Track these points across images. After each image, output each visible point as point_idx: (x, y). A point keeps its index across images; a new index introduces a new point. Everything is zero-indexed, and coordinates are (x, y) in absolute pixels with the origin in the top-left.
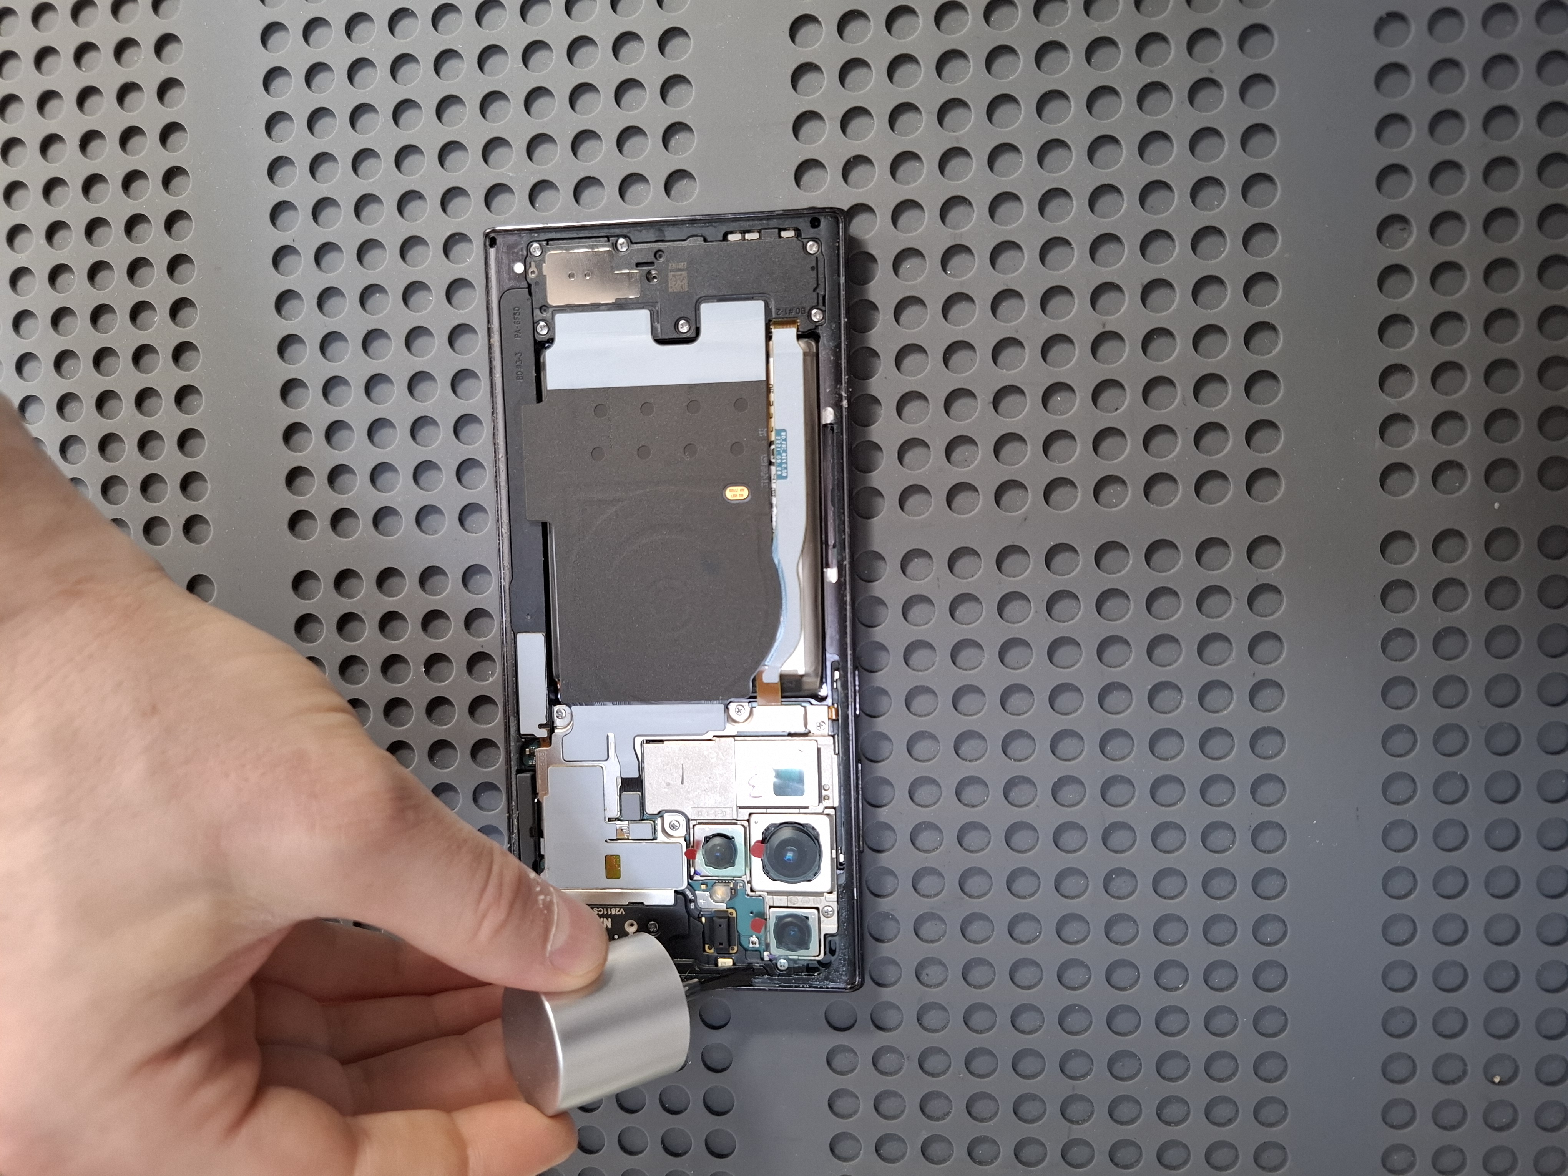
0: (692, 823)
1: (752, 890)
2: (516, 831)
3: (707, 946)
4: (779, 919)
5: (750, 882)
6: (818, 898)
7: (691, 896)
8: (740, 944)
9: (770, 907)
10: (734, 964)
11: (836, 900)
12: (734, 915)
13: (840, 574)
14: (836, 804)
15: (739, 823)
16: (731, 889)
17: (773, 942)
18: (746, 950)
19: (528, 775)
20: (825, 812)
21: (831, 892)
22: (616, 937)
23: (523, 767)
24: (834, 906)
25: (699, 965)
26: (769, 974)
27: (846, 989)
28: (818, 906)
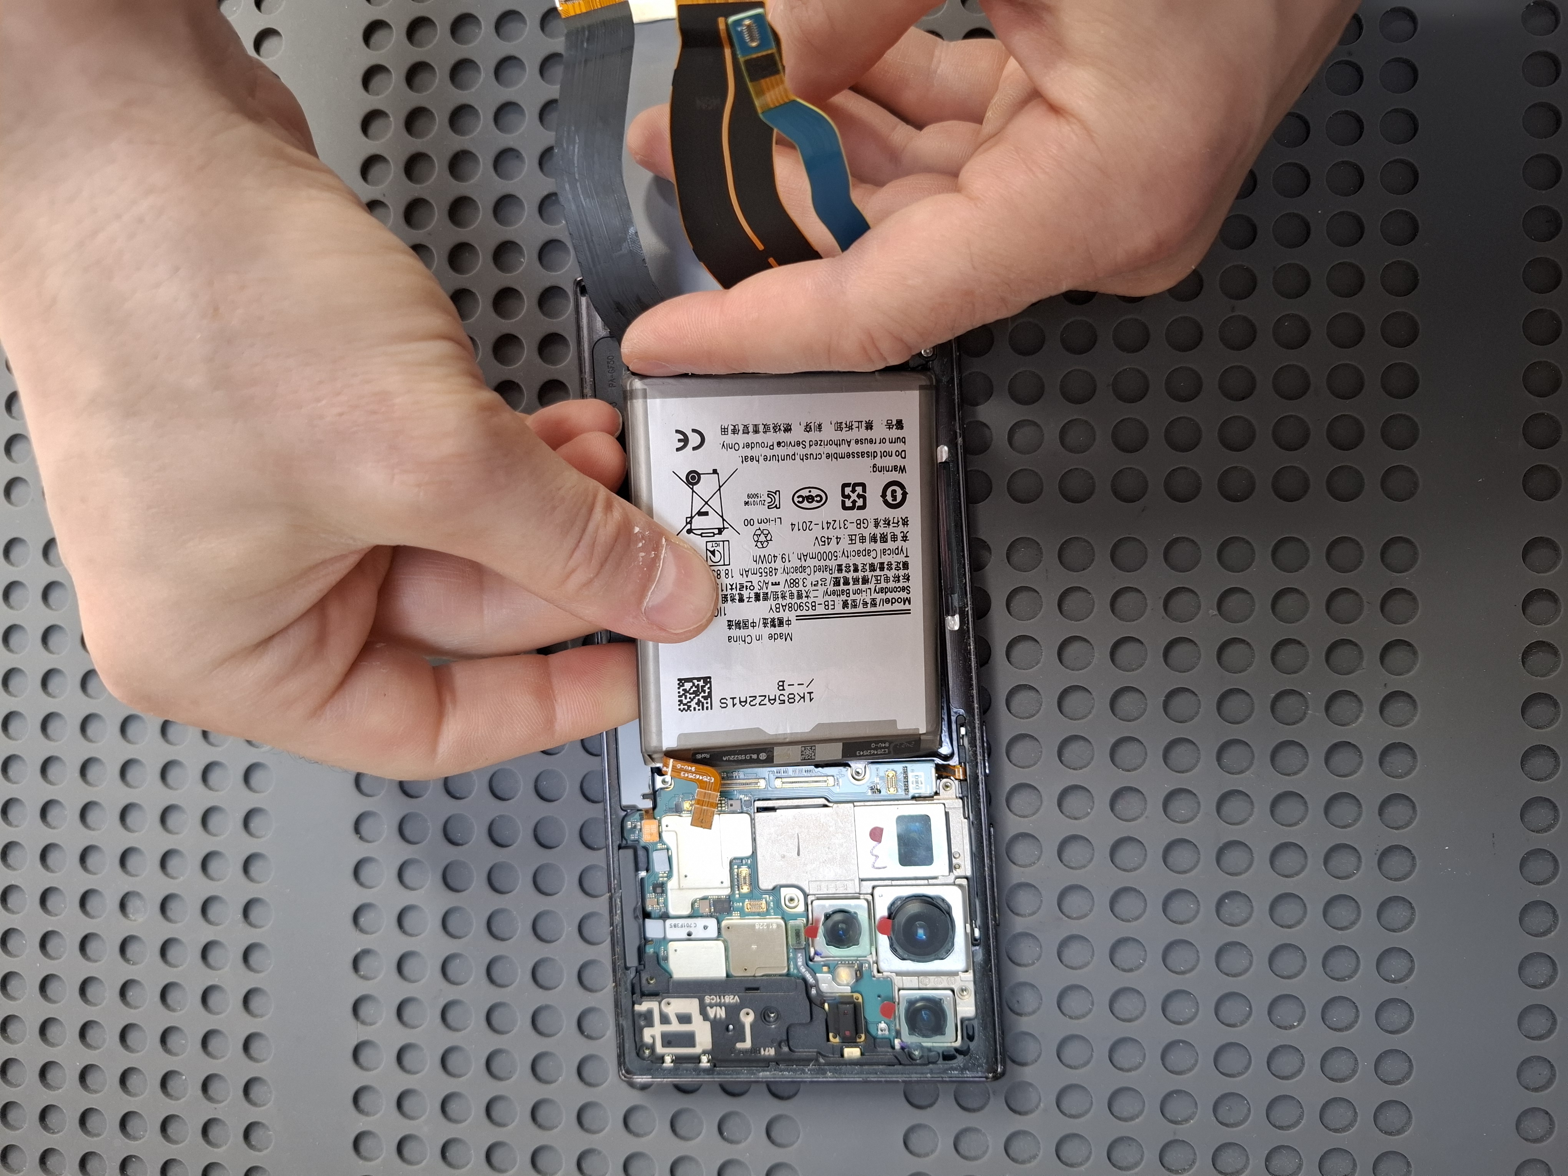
0: (810, 898)
1: (879, 972)
2: (619, 912)
3: (831, 1035)
4: (911, 1003)
5: (876, 962)
6: (952, 978)
7: (811, 980)
8: (867, 1032)
9: (899, 990)
10: (862, 1054)
11: (972, 979)
12: (860, 1000)
13: (962, 622)
14: (969, 873)
15: (862, 896)
16: (856, 971)
17: (905, 1029)
18: (875, 1038)
19: (630, 853)
20: (957, 883)
21: (967, 971)
22: (731, 1027)
23: (624, 842)
24: (971, 987)
25: (823, 1056)
26: (900, 1064)
27: (987, 1078)
28: (953, 986)
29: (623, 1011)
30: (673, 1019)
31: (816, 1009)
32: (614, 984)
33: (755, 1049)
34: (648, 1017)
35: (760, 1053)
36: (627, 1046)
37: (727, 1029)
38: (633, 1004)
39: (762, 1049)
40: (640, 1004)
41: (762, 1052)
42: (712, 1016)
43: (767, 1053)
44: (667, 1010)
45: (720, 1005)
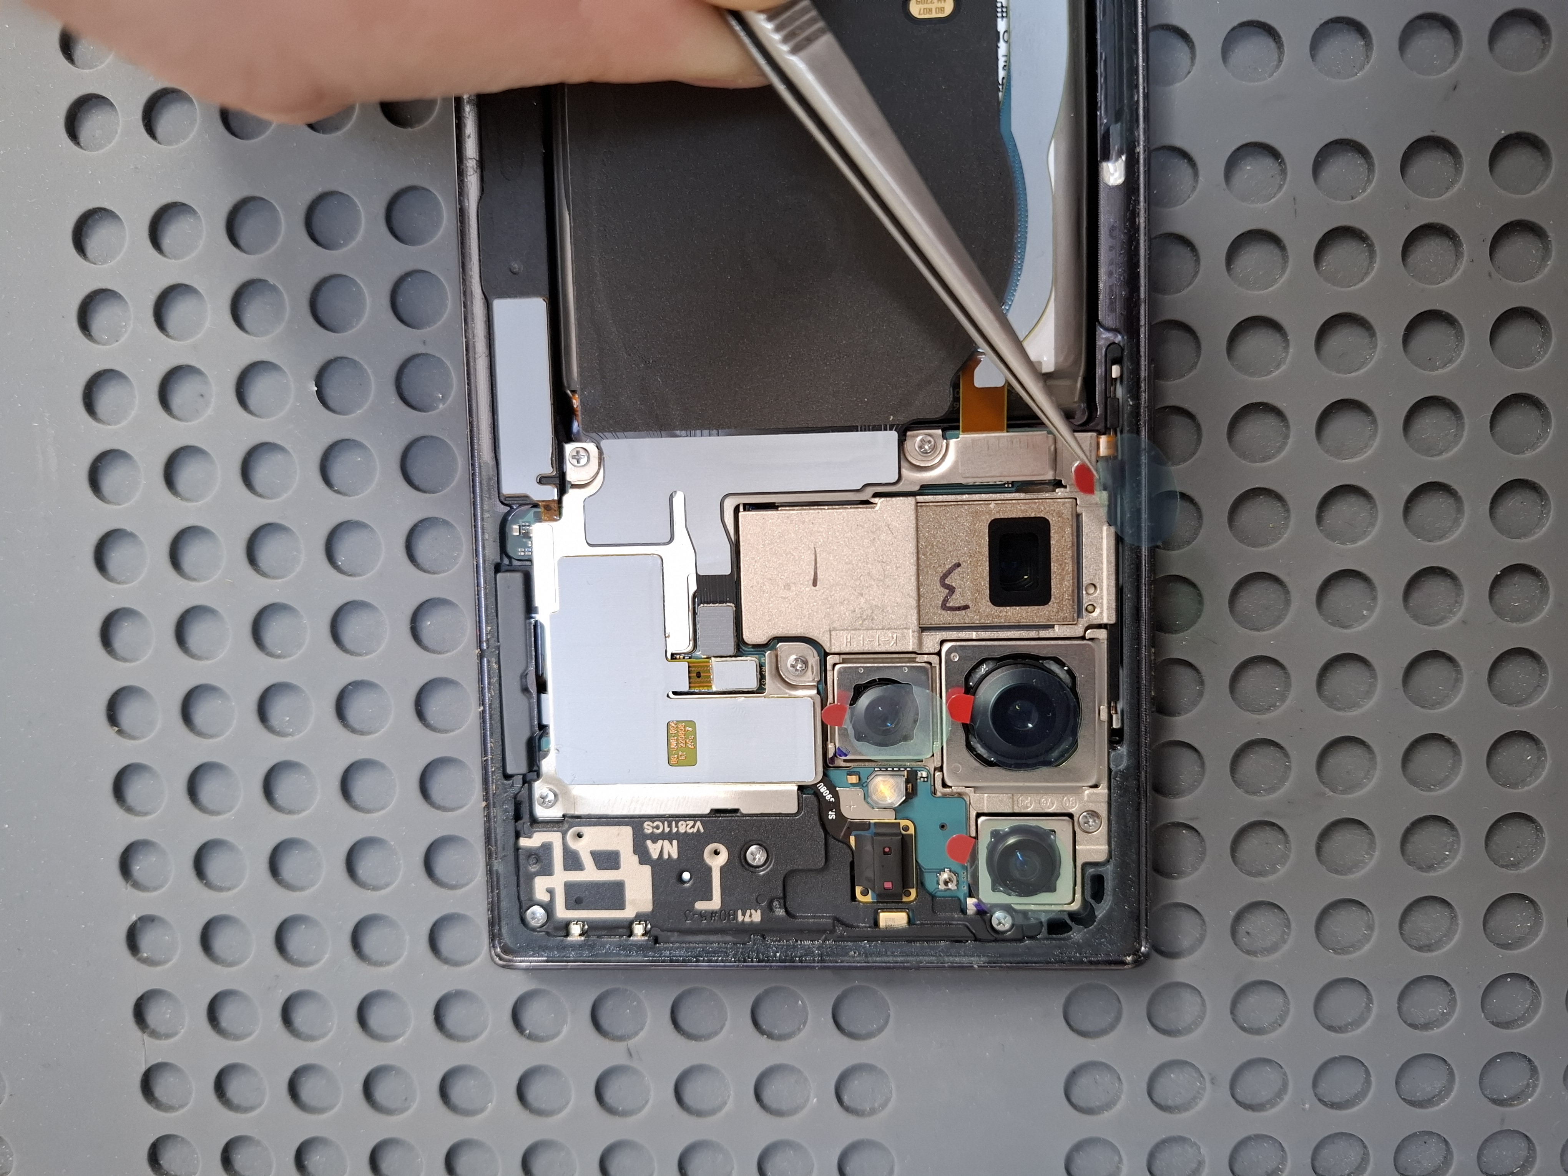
0: (830, 660)
1: (944, 785)
2: (494, 680)
3: (858, 890)
4: (998, 837)
5: (941, 769)
6: (1071, 798)
7: (829, 797)
8: (921, 885)
9: (979, 815)
10: (909, 922)
11: (1105, 799)
12: (912, 831)
13: (1130, 172)
14: (1110, 619)
15: (922, 658)
16: (907, 782)
17: (985, 879)
18: (933, 897)
19: (516, 576)
20: (1087, 636)
21: (1098, 786)
22: (686, 876)
23: (506, 561)
24: (1103, 810)
25: (843, 923)
26: (976, 940)
27: (1124, 963)
28: (1071, 811)
29: (500, 849)
30: (587, 861)
31: (836, 847)
32: (484, 804)
33: (727, 912)
34: (542, 856)
35: (736, 918)
36: (504, 904)
37: (681, 881)
38: (518, 835)
39: (740, 912)
40: (530, 837)
41: (740, 918)
42: (655, 855)
43: (747, 919)
44: (574, 845)
45: (669, 837)
